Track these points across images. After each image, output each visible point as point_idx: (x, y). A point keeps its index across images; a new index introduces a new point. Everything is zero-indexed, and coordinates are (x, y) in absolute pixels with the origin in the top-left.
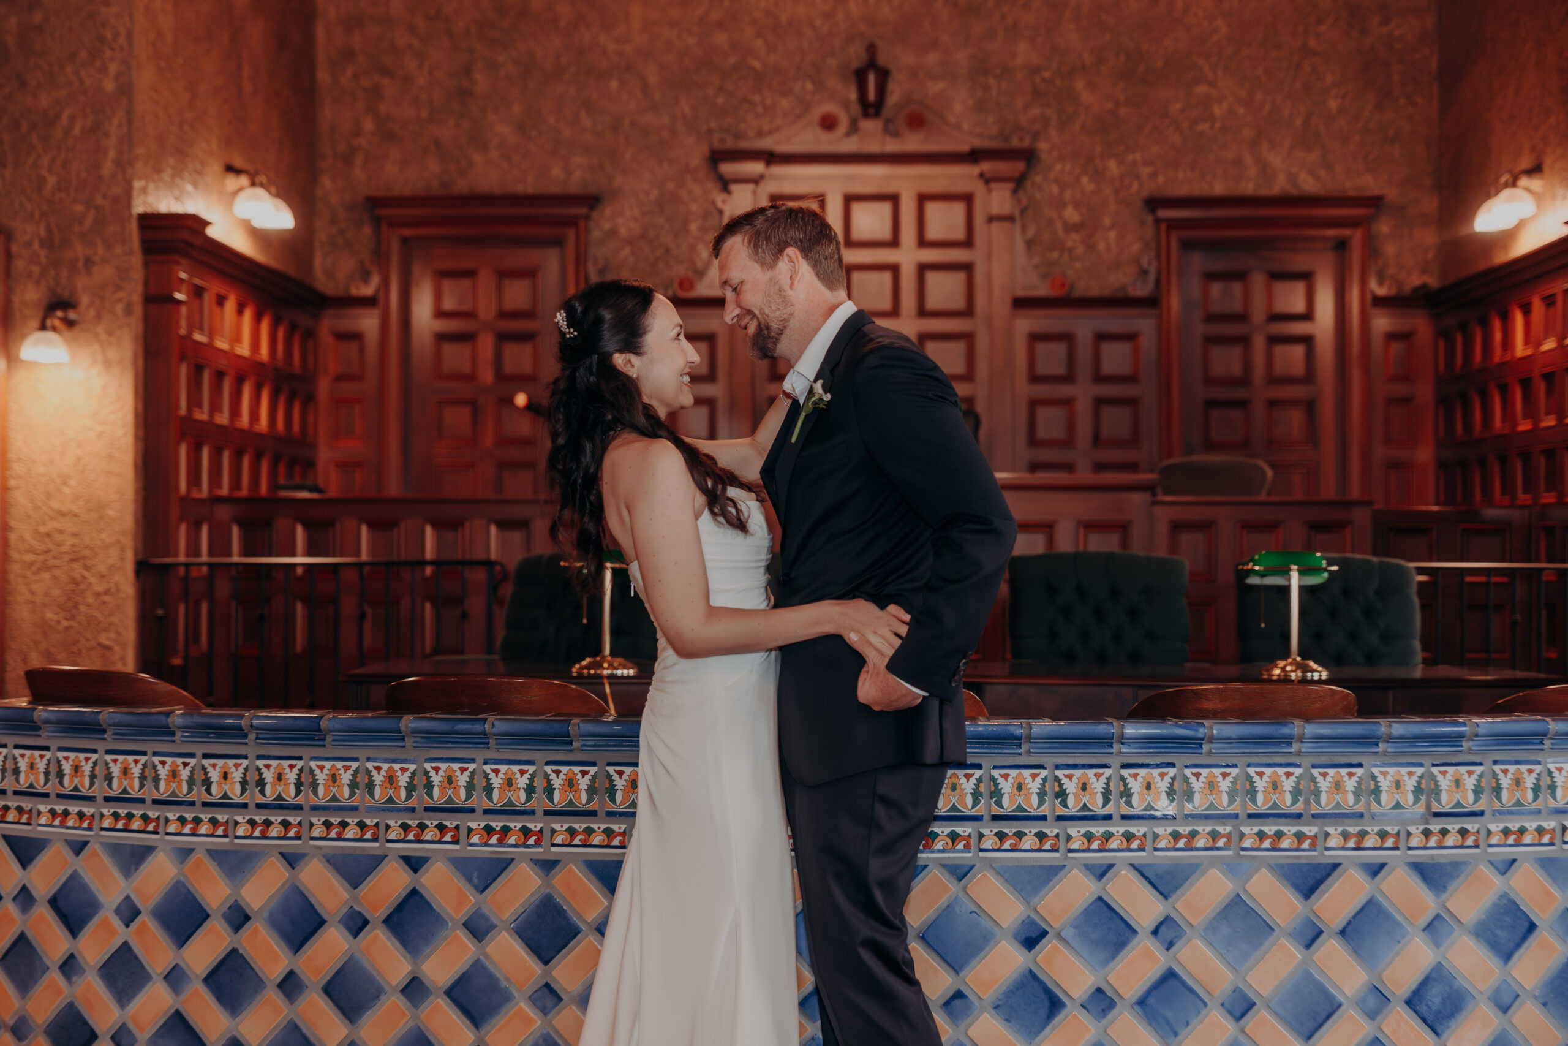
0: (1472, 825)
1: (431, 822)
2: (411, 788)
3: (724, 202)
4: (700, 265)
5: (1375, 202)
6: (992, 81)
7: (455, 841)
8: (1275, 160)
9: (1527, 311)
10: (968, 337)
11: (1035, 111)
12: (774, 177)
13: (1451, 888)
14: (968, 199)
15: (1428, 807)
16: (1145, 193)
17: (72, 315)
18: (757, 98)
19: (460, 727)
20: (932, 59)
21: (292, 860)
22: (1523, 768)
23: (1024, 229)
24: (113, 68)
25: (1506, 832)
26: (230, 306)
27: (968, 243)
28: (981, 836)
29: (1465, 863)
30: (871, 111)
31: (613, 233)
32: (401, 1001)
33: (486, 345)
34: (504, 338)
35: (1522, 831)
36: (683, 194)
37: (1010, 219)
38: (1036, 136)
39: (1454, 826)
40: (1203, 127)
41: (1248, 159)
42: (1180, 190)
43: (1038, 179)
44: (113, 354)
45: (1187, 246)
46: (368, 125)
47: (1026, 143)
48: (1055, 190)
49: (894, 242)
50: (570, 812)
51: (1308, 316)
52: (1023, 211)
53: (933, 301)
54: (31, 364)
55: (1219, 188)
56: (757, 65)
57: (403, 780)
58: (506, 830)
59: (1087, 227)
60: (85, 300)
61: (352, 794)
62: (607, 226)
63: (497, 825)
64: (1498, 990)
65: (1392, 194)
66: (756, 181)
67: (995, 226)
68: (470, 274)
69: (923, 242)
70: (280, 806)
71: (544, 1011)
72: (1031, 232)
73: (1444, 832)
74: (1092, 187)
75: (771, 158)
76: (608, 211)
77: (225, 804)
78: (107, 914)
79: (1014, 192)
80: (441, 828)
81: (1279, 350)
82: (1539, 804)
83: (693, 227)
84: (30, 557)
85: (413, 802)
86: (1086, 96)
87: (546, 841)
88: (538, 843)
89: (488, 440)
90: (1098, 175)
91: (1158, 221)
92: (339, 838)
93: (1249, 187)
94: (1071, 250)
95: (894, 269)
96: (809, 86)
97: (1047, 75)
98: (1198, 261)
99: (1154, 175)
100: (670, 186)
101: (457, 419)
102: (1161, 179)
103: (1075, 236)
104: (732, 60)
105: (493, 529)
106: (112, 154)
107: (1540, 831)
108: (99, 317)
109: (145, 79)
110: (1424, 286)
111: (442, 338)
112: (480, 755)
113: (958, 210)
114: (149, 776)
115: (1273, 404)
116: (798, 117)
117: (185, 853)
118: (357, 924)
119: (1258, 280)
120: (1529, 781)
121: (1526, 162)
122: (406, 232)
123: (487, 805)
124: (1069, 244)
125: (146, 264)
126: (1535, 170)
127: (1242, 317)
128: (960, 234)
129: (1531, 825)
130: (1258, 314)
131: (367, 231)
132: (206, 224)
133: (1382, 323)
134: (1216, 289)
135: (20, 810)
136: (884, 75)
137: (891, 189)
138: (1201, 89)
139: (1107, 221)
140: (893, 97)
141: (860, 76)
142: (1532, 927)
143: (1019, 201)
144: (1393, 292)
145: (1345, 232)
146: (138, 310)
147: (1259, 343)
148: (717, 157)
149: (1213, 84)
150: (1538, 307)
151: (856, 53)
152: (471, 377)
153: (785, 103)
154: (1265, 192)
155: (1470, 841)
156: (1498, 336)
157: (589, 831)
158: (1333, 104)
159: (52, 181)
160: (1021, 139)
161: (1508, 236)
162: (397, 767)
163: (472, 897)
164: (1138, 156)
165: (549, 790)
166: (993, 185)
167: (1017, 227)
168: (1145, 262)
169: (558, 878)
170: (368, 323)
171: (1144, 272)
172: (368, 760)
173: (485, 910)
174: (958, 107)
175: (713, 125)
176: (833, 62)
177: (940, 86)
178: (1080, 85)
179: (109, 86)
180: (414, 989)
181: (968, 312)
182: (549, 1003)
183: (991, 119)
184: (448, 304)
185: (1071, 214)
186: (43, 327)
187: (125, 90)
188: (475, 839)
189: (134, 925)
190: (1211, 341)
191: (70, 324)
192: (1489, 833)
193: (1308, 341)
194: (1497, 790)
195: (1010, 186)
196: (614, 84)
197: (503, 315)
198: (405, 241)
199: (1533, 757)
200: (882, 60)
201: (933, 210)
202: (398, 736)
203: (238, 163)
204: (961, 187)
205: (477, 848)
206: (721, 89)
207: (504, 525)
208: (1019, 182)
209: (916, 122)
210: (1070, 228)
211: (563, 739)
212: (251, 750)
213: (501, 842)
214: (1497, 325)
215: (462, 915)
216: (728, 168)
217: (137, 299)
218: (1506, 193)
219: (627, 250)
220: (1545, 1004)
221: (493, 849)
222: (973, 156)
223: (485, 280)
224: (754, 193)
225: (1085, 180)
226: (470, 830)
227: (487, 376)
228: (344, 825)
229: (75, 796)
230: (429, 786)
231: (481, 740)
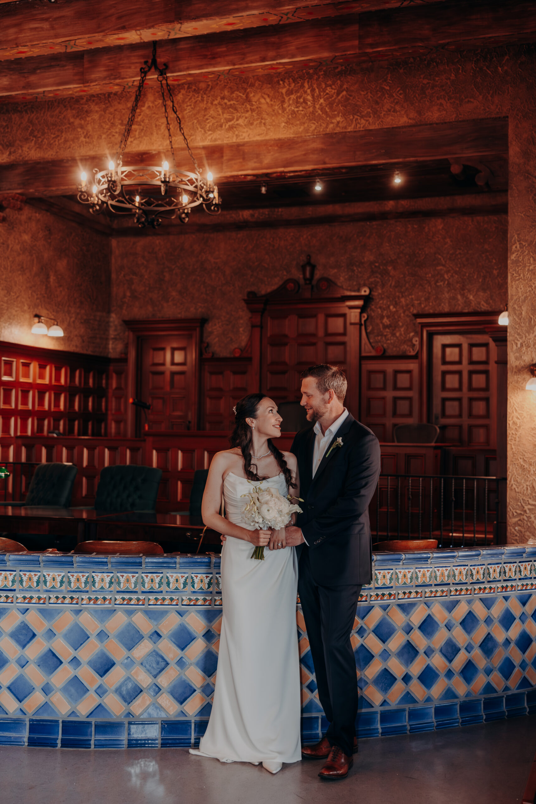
6: (355, 268)
8: (471, 297)
11: (372, 279)
12: (268, 310)
14: (344, 316)
16: (415, 311)
18: (265, 278)
20: (332, 260)
23: (366, 328)
27: (345, 334)
30: (308, 282)
31: (212, 333)
33: (167, 376)
37: (359, 324)
38: (371, 289)
40: (440, 283)
41: (459, 297)
42: (430, 311)
43: (373, 307)
47: (367, 293)
48: (380, 311)
49: (316, 334)
52: (366, 320)
53: (331, 358)
59: (393, 327)
62: (210, 330)
66: (262, 311)
67: (353, 327)
69: (327, 334)
72: (369, 329)
74: (394, 310)
75: (268, 302)
79: (361, 312)
81: (475, 377)
83: (241, 330)
86: (392, 273)
89: (168, 413)
90: (397, 305)
91: (418, 324)
94: (385, 336)
97: (377, 264)
98: (440, 340)
100: (233, 314)
103: (387, 330)
104: (257, 264)
111: (154, 373)
113: (341, 320)
115: (471, 399)
119: (465, 347)
122: (138, 334)
124: (385, 334)
127: (458, 363)
128: (341, 330)
130: (465, 361)
134: (448, 351)
136: (313, 267)
137: (314, 313)
138: (440, 268)
139: (401, 324)
140: (317, 276)
141: (304, 267)
143: (363, 316)
147: (465, 374)
149: (444, 266)
151: (303, 259)
152: (162, 388)
153: (276, 279)
154: (465, 310)
158: (495, 272)
160: (365, 291)
164: (413, 296)
166: (354, 310)
167: (363, 328)
168: (414, 341)
170: (126, 368)
171: (414, 345)
174: (342, 279)
176: (294, 263)
177: (335, 271)
178: (390, 268)
181: (344, 362)
183: (355, 283)
184: (155, 361)
185: (386, 321)
190: (445, 373)
195: (359, 310)
197: (174, 364)
200: (313, 261)
201: (331, 321)
204: (342, 311)
206: (252, 275)
208: (363, 308)
210: (385, 327)
216: (251, 307)
219: (216, 340)
222: (343, 299)
223: (168, 351)
224: (262, 316)
225: (391, 307)
227: (168, 388)
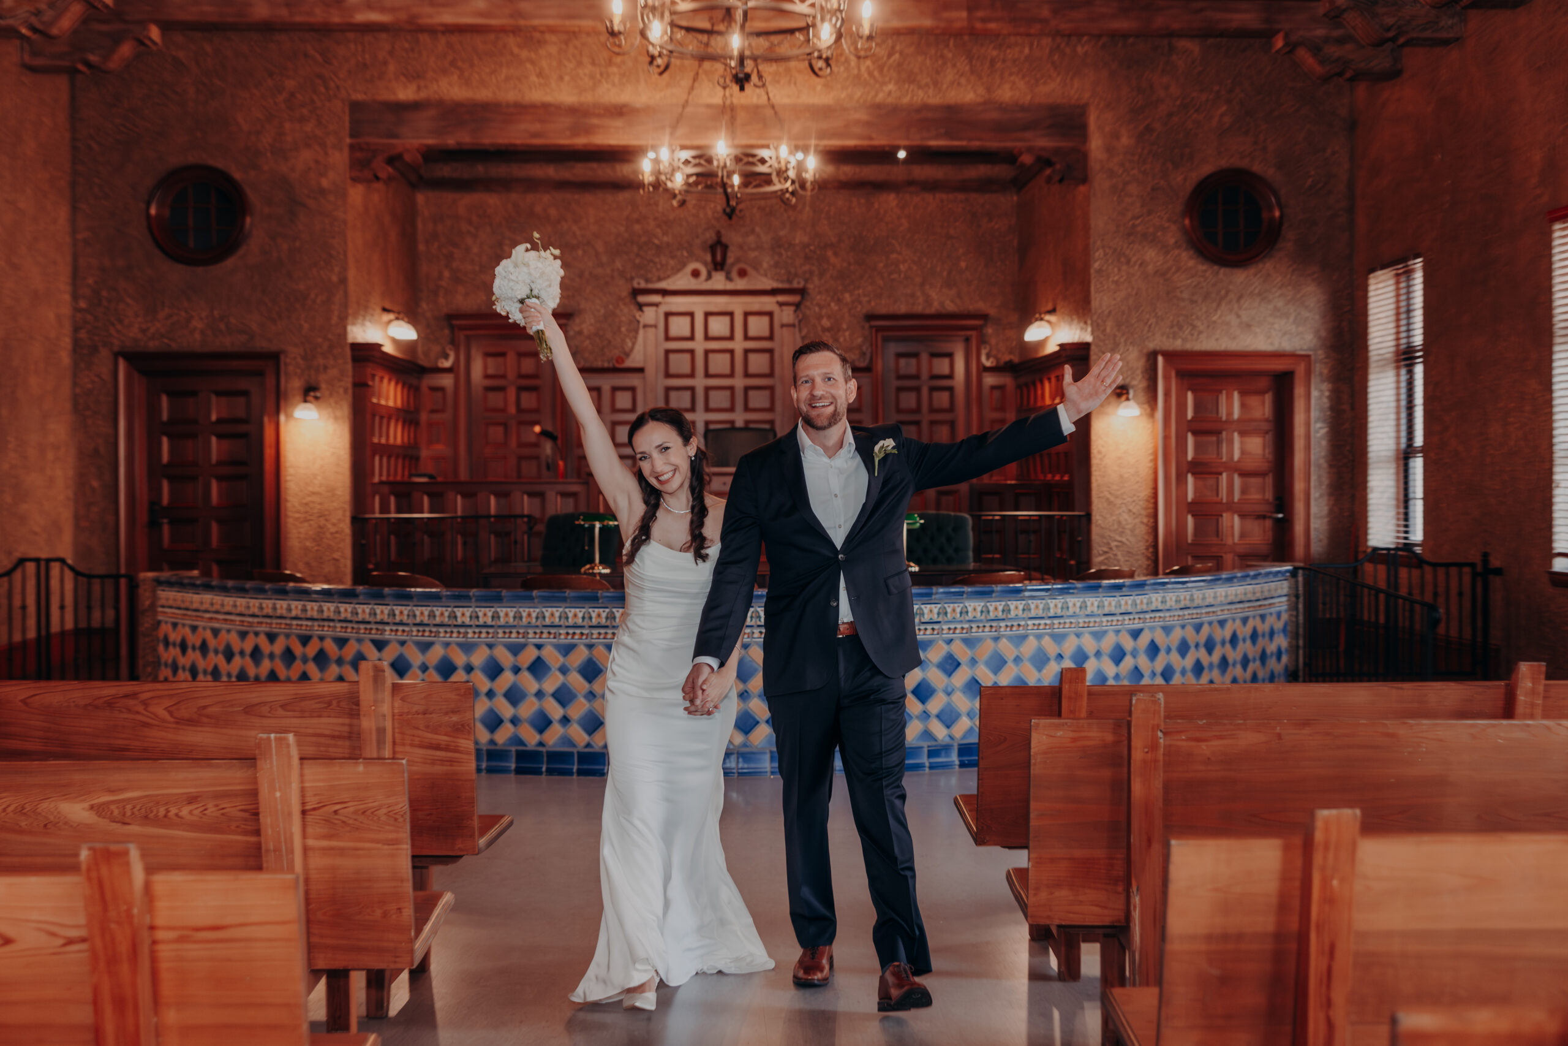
0: (936, 627)
1: (545, 631)
2: (537, 618)
3: (640, 316)
4: (627, 349)
5: (985, 317)
6: (783, 251)
7: (555, 638)
8: (933, 294)
9: (1050, 382)
10: (771, 389)
11: (806, 267)
12: (665, 303)
13: (929, 649)
14: (770, 314)
15: (920, 620)
16: (864, 311)
17: (318, 394)
18: (657, 260)
19: (557, 594)
20: (751, 239)
21: (490, 646)
22: (956, 605)
23: (800, 330)
24: (337, 269)
25: (949, 629)
26: (385, 381)
27: (771, 338)
28: (753, 633)
29: (934, 641)
30: (719, 267)
31: (580, 333)
32: (534, 699)
33: (512, 393)
34: (521, 389)
35: (955, 628)
36: (618, 312)
37: (793, 325)
38: (806, 281)
39: (929, 627)
40: (894, 276)
41: (919, 294)
42: (883, 311)
43: (808, 303)
44: (339, 413)
45: (886, 340)
46: (447, 274)
47: (801, 285)
48: (817, 309)
49: (731, 338)
50: (599, 626)
51: (951, 376)
52: (800, 321)
53: (752, 369)
54: (297, 419)
55: (903, 309)
56: (656, 241)
57: (534, 615)
58: (574, 634)
59: (834, 330)
60: (323, 386)
61: (514, 620)
62: (577, 329)
63: (571, 631)
64: (946, 687)
65: (992, 312)
66: (656, 305)
67: (785, 329)
68: (503, 355)
69: (746, 337)
70: (485, 626)
71: (589, 701)
72: (804, 332)
73: (926, 629)
74: (836, 308)
75: (665, 293)
76: (577, 321)
77: (463, 625)
78: (415, 669)
79: (795, 311)
80: (549, 633)
81: (936, 394)
82: (962, 619)
83: (623, 329)
84: (297, 515)
85: (539, 623)
86: (833, 260)
87: (589, 637)
88: (586, 638)
89: (513, 443)
90: (839, 301)
91: (871, 327)
92: (509, 637)
93: (919, 309)
95: (731, 352)
96: (685, 254)
97: (812, 248)
98: (893, 348)
99: (869, 302)
100: (611, 307)
101: (496, 433)
102: (873, 304)
103: (827, 334)
104: (644, 239)
105: (525, 497)
106: (336, 313)
107: (963, 628)
108: (331, 395)
109: (352, 274)
110: (1010, 361)
111: (488, 389)
112: (564, 605)
113: (765, 320)
114: (432, 615)
115: (933, 423)
116: (679, 270)
117: (447, 645)
118: (516, 670)
119: (924, 357)
120: (958, 610)
121: (1050, 307)
122: (469, 333)
123: (567, 624)
125: (354, 368)
126: (1052, 311)
127: (917, 377)
128: (766, 333)
129: (959, 626)
130: (925, 375)
131: (447, 332)
132: (381, 345)
133: (989, 380)
134: (903, 362)
135: (377, 629)
136: (725, 248)
137: (729, 309)
138: (894, 256)
139: (844, 326)
140: (730, 260)
141: (713, 249)
142: (959, 664)
143: (798, 316)
144: (994, 364)
145: (969, 333)
146: (350, 391)
147: (925, 392)
148: (636, 292)
149: (900, 253)
150: (1053, 380)
151: (710, 236)
152: (503, 410)
153: (672, 262)
154: (928, 311)
155: (936, 632)
156: (1039, 392)
157: (606, 633)
159: (306, 326)
160: (799, 283)
161: (1042, 343)
162: (532, 610)
163: (561, 659)
164: (861, 291)
165: (591, 618)
166: (784, 308)
167: (797, 330)
168: (864, 348)
169: (595, 652)
170: (447, 381)
171: (864, 354)
172: (520, 607)
173: (567, 663)
174: (765, 265)
175: (633, 274)
176: (698, 241)
177: (756, 253)
178: (830, 253)
179: (335, 279)
180: (540, 694)
181: (771, 375)
182: (591, 697)
183: (783, 271)
184: (491, 371)
185: (826, 323)
186: (305, 401)
187: (343, 281)
188: (562, 637)
189: (427, 673)
190: (900, 389)
191: (317, 398)
192: (943, 629)
193: (951, 389)
194: (946, 613)
195: (792, 308)
196: (580, 252)
197: (521, 376)
198: (468, 338)
199: (959, 601)
200: (724, 240)
201: (752, 320)
202: (531, 598)
203: (388, 306)
204: (768, 308)
205: (563, 640)
206: (638, 255)
207: (531, 495)
208: (797, 306)
209: (742, 273)
210: (824, 330)
211: (595, 599)
212: (473, 604)
213: (573, 638)
214: (1039, 386)
215: (558, 665)
216: (642, 299)
217: (349, 386)
218: (1037, 323)
219: (587, 342)
220: (964, 693)
221: (569, 640)
222: (773, 292)
223: (511, 358)
224: (656, 311)
225: (833, 304)
226: (560, 634)
227: (512, 410)
228: (511, 632)
229: (401, 623)
230: (544, 617)
231: (564, 599)
